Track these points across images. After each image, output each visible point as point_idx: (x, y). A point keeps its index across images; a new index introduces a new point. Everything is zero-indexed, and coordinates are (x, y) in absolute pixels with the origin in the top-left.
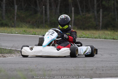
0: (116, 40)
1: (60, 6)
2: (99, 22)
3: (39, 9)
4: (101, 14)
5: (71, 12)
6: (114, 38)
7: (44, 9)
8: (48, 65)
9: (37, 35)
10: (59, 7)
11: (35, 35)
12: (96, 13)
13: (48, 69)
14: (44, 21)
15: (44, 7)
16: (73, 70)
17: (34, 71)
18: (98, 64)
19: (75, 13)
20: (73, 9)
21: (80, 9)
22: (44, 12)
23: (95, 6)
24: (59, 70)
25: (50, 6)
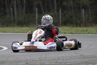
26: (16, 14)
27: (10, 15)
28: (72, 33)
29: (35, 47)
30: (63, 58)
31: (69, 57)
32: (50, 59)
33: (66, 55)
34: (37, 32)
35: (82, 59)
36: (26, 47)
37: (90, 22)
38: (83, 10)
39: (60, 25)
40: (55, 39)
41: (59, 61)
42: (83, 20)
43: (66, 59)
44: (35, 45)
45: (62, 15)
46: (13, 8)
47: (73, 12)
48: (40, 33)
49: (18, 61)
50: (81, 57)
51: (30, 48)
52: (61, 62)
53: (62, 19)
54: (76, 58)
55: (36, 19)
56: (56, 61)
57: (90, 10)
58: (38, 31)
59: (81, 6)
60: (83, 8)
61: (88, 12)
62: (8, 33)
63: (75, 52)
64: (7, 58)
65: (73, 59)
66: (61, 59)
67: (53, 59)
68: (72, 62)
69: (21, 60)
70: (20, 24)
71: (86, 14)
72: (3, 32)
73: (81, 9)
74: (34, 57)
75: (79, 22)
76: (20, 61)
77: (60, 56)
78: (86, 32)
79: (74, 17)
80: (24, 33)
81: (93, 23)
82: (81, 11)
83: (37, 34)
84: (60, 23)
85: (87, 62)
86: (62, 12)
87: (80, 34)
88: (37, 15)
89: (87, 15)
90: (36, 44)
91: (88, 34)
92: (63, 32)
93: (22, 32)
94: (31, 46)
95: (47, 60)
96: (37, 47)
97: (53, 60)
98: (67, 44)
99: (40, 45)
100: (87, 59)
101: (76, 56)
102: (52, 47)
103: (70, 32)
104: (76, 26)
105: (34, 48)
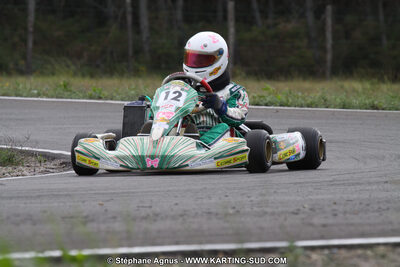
0: (383, 109)
2: (323, 49)
4: (329, 21)
5: (225, 18)
6: (376, 103)
7: (129, 9)
8: (142, 202)
9: (106, 98)
10: (180, 2)
11: (100, 98)
12: (310, 17)
13: (143, 214)
14: (131, 52)
15: (128, 1)
16: (231, 215)
17: (93, 221)
18: (317, 194)
19: (237, 20)
20: (231, 5)
21: (255, 5)
22: (129, 18)
24: (182, 216)
26: (145, 22)
27: (123, 26)
28: (374, 107)
30: (335, 207)
31: (361, 204)
32: (280, 209)
33: (345, 196)
39: (328, 73)
41: (316, 221)
43: (345, 212)
47: (381, 17)
49: (148, 215)
52: (323, 221)
53: (333, 47)
54: (388, 209)
56: (303, 219)
62: (112, 99)
64: (105, 204)
65: (373, 212)
66: (324, 212)
67: (291, 210)
68: (370, 225)
69: (158, 210)
70: (163, 66)
72: (91, 98)
74: (213, 200)
76: (157, 215)
77: (320, 197)
79: (385, 42)
84: (329, 64)
86: (338, 20)
88: (232, 30)
92: (338, 100)
95: (266, 213)
97: (294, 213)
101: (388, 202)
103: (367, 101)
104: (396, 79)
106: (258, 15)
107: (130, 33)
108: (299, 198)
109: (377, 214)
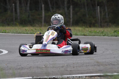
0: (87, 36)
1: (30, 3)
2: (70, 18)
3: (8, 7)
4: (71, 10)
5: (41, 9)
7: (14, 7)
8: (18, 64)
9: (7, 33)
10: (28, 5)
11: (5, 33)
12: (66, 9)
13: (18, 68)
14: (14, 19)
15: (13, 4)
16: (44, 68)
17: (4, 70)
18: (68, 61)
19: (45, 10)
20: (43, 6)
21: (50, 5)
22: (14, 9)
23: (66, 3)
24: (30, 68)
25: (20, 3)
26: (18, 11)
28: (84, 35)
29: (47, 50)
30: (74, 65)
31: (81, 64)
32: (58, 66)
33: (77, 62)
34: (49, 34)
35: (96, 67)
36: (37, 50)
37: (106, 22)
38: (99, 7)
39: (71, 25)
40: (68, 41)
41: (68, 69)
42: (98, 19)
43: (77, 67)
44: (48, 49)
45: (73, 13)
46: (16, 4)
47: (86, 9)
48: (52, 34)
49: (20, 68)
50: (95, 64)
51: (42, 51)
52: (70, 69)
53: (73, 17)
54: (89, 65)
55: (42, 18)
56: (65, 69)
57: (106, 8)
58: (49, 32)
59: (96, 2)
60: (98, 5)
61: (104, 10)
62: (9, 33)
63: (88, 57)
64: (7, 64)
65: (85, 66)
66: (71, 67)
68: (84, 70)
69: (23, 66)
70: (23, 23)
71: (102, 12)
72: (3, 33)
73: (96, 6)
74: (39, 63)
75: (93, 21)
76: (22, 68)
78: (102, 34)
79: (87, 16)
80: (27, 34)
81: (110, 24)
82: (96, 8)
83: (49, 36)
84: (71, 22)
85: (102, 71)
86: (74, 10)
87: (94, 36)
88: (43, 13)
89: (103, 14)
90: (49, 47)
91: (103, 36)
92: (74, 33)
93: (25, 32)
94: (43, 50)
95: (54, 67)
96: (50, 50)
97: (62, 67)
98: (82, 48)
99: (54, 48)
100: (101, 66)
101: (89, 63)
102: (67, 50)
103: (83, 33)
104: (90, 27)
105: (47, 52)
106: (51, 9)
107: (14, 14)
108: (63, 62)
109: (86, 67)
